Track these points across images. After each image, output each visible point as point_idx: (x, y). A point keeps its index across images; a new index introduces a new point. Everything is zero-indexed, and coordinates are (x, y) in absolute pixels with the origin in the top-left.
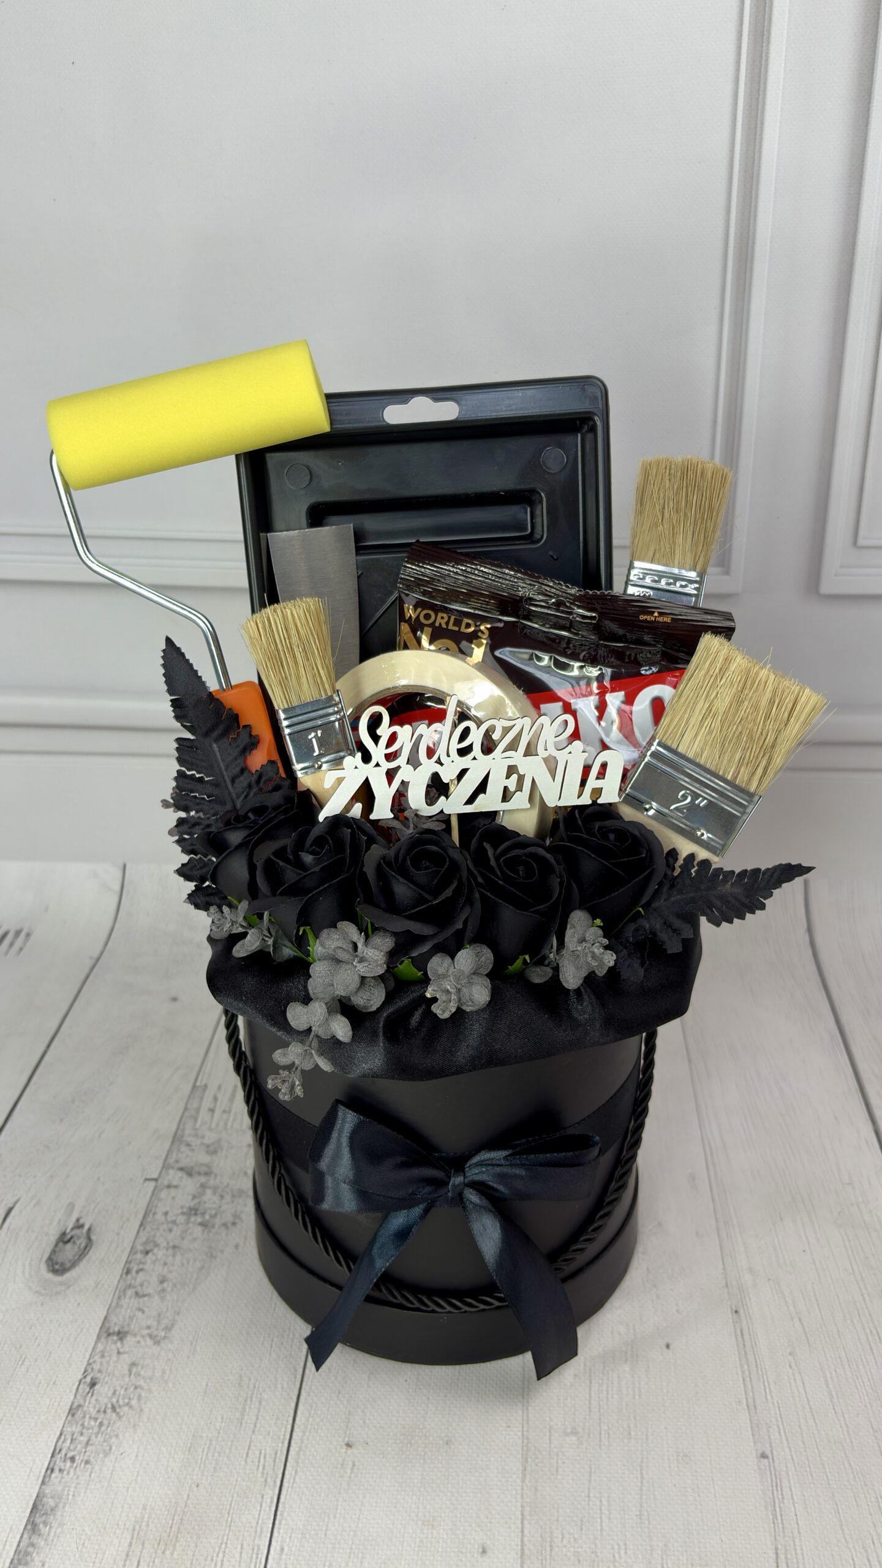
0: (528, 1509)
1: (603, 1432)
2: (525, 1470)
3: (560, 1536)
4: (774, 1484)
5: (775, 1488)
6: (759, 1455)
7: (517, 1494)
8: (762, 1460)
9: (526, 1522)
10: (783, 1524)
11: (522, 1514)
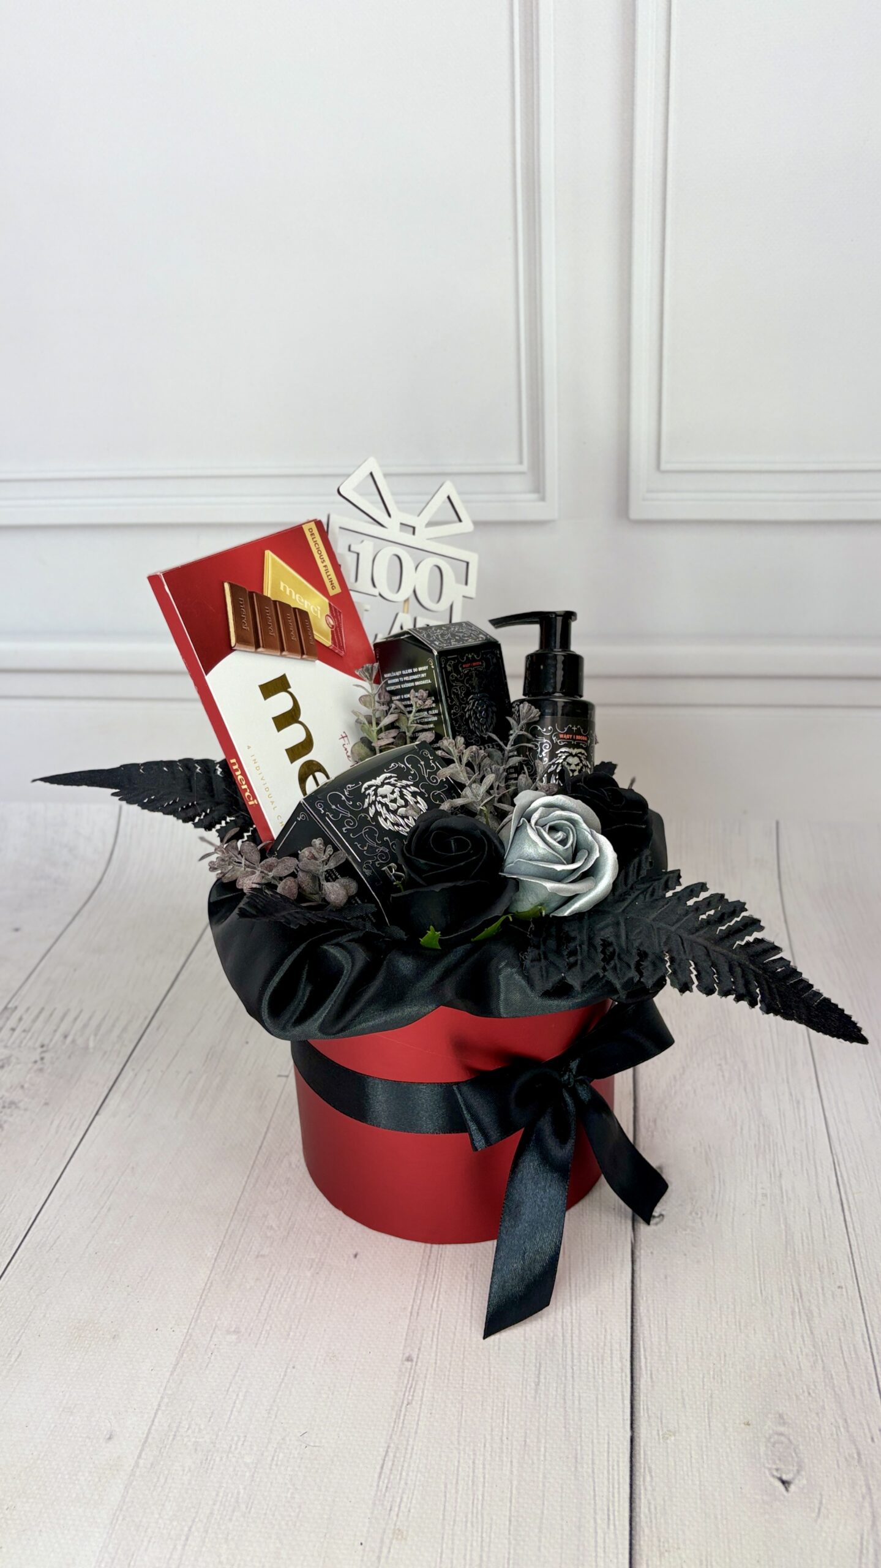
0: (166, 1400)
1: (264, 1332)
2: (177, 1364)
3: (187, 1427)
4: (409, 1386)
5: (408, 1389)
6: (404, 1359)
7: (161, 1386)
8: (406, 1363)
9: (160, 1412)
10: (403, 1423)
11: (159, 1405)
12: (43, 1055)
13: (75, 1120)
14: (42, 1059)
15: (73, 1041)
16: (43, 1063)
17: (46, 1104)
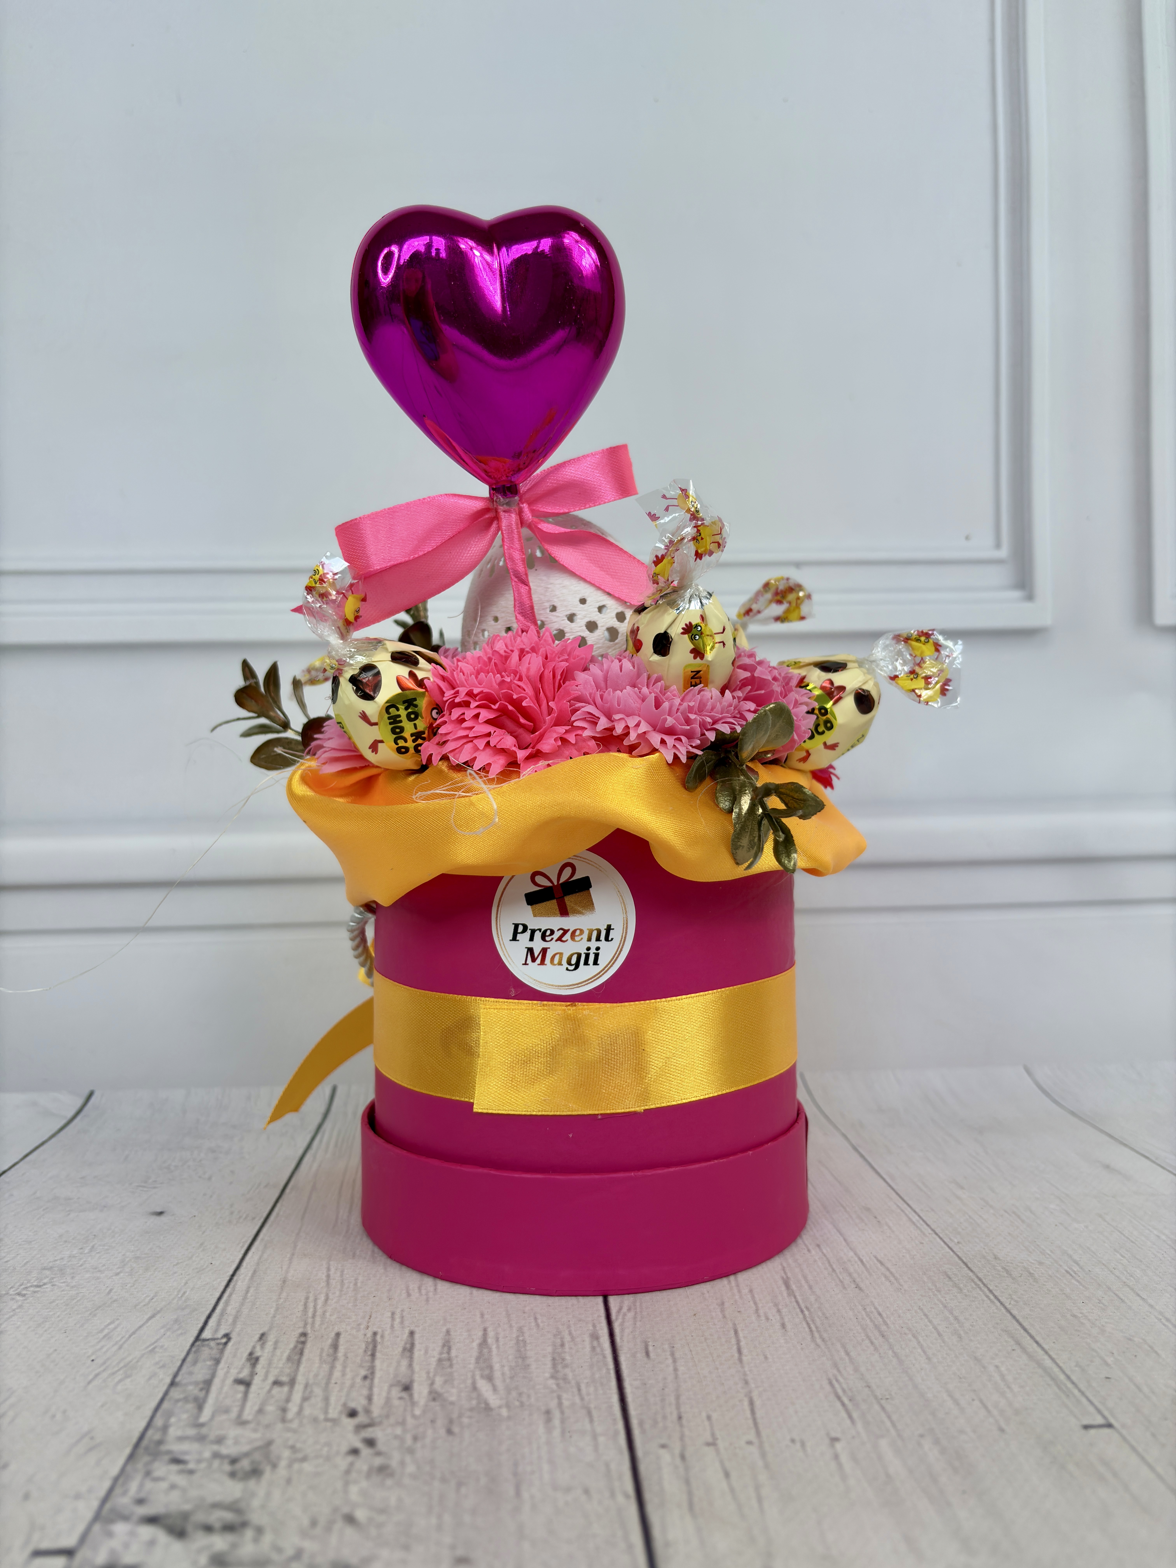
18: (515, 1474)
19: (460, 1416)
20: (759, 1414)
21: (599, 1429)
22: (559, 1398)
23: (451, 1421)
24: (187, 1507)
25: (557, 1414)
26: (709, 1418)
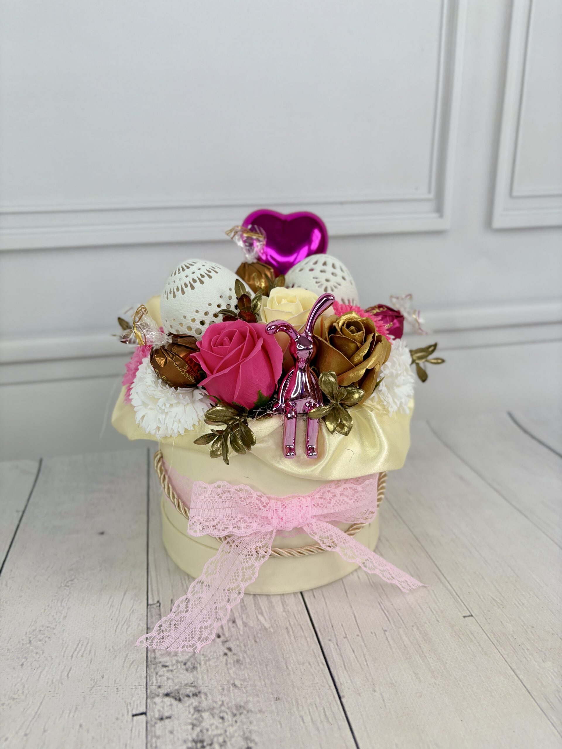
12: (228, 645)
13: (324, 709)
14: (230, 649)
15: (245, 625)
16: (234, 654)
17: (277, 699)
18: (284, 659)
19: (257, 634)
20: (358, 621)
21: (306, 635)
22: (289, 621)
23: (255, 637)
24: (177, 687)
25: (290, 630)
26: (342, 625)
